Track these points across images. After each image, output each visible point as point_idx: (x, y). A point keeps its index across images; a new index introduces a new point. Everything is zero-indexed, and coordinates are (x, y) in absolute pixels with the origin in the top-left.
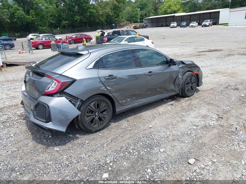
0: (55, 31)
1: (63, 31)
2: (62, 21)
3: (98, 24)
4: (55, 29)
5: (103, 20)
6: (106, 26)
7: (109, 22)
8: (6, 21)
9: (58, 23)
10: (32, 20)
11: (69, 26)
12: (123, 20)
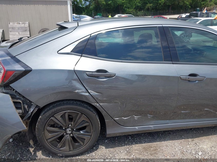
0: (139, 13)
1: (146, 13)
2: (147, 3)
3: (181, 7)
4: (139, 11)
5: (188, 3)
6: (190, 10)
7: (194, 6)
8: (102, 3)
9: (143, 6)
10: (122, 3)
11: (153, 9)
12: (211, 3)
